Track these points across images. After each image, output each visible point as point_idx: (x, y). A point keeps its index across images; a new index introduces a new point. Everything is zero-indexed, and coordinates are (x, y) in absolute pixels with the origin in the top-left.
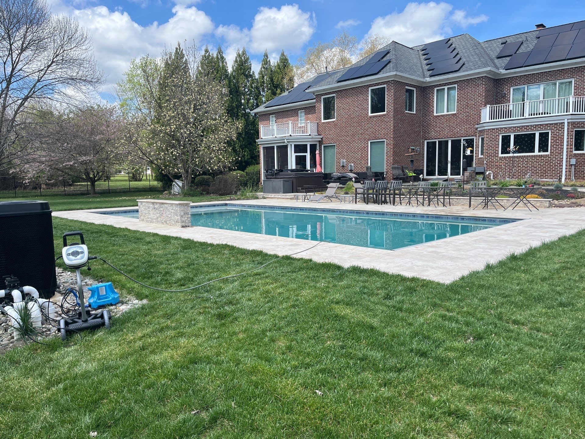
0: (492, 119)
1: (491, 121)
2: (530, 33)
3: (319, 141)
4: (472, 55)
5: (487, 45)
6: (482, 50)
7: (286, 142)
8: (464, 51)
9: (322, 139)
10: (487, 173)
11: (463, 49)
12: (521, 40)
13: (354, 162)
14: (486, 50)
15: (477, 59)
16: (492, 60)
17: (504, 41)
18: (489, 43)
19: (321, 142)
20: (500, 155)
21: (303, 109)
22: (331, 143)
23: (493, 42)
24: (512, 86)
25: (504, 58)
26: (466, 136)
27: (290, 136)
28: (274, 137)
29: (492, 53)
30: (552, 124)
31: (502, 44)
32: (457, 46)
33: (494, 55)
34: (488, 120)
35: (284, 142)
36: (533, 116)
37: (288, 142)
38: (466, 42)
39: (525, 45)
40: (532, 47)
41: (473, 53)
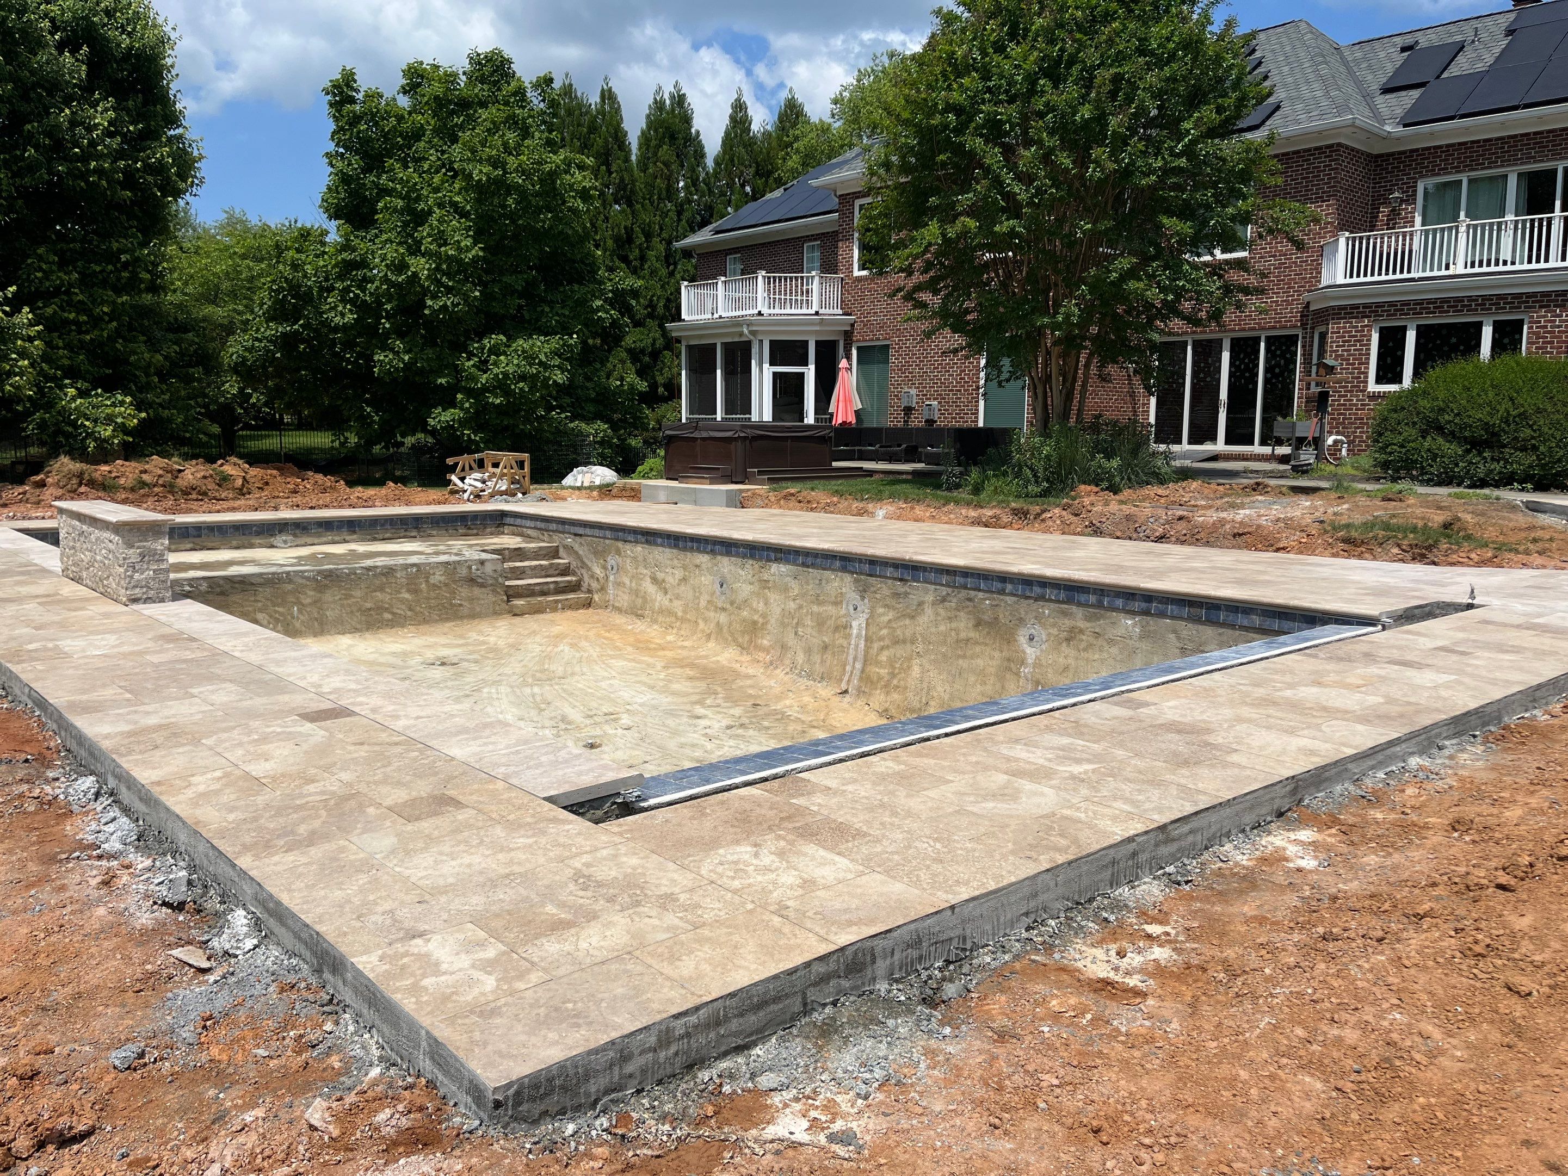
0: (1351, 276)
1: (1349, 281)
2: (1490, 19)
3: (846, 332)
4: (1308, 82)
5: (1359, 55)
6: (1342, 69)
7: (746, 331)
8: (1286, 69)
9: (853, 325)
10: (1330, 441)
11: (1283, 63)
12: (1458, 38)
13: (940, 398)
14: (1355, 69)
15: (1319, 94)
16: (1367, 97)
17: (1409, 40)
18: (1367, 47)
19: (848, 336)
20: (1373, 387)
21: (815, 240)
22: (878, 339)
23: (1377, 45)
24: (1422, 177)
25: (1403, 93)
26: (1274, 328)
27: (760, 314)
28: (716, 316)
29: (1370, 77)
30: (1534, 294)
31: (1403, 50)
32: (1269, 56)
33: (1375, 82)
34: (1341, 280)
35: (741, 334)
36: (1477, 270)
37: (751, 332)
38: (1297, 43)
39: (1469, 52)
40: (1489, 59)
41: (1311, 76)
